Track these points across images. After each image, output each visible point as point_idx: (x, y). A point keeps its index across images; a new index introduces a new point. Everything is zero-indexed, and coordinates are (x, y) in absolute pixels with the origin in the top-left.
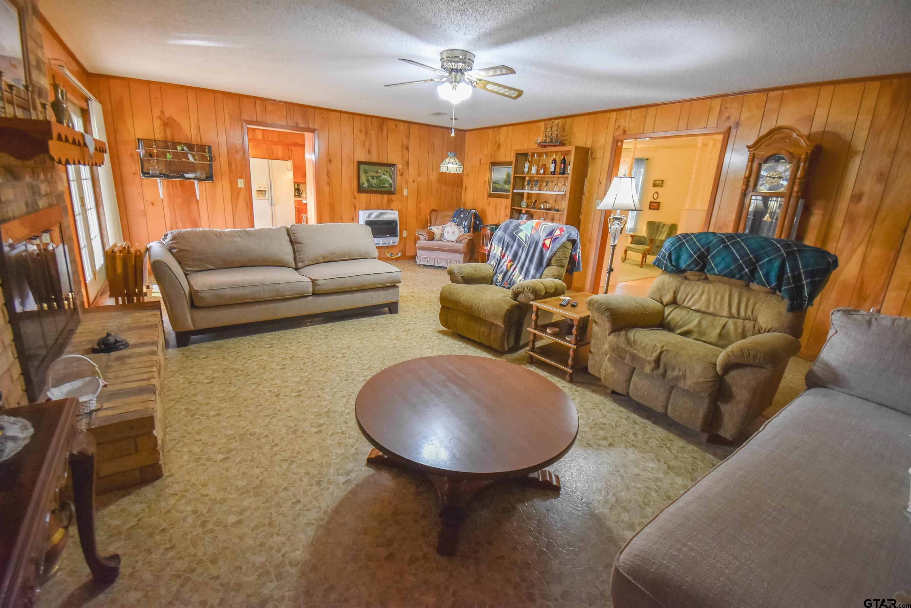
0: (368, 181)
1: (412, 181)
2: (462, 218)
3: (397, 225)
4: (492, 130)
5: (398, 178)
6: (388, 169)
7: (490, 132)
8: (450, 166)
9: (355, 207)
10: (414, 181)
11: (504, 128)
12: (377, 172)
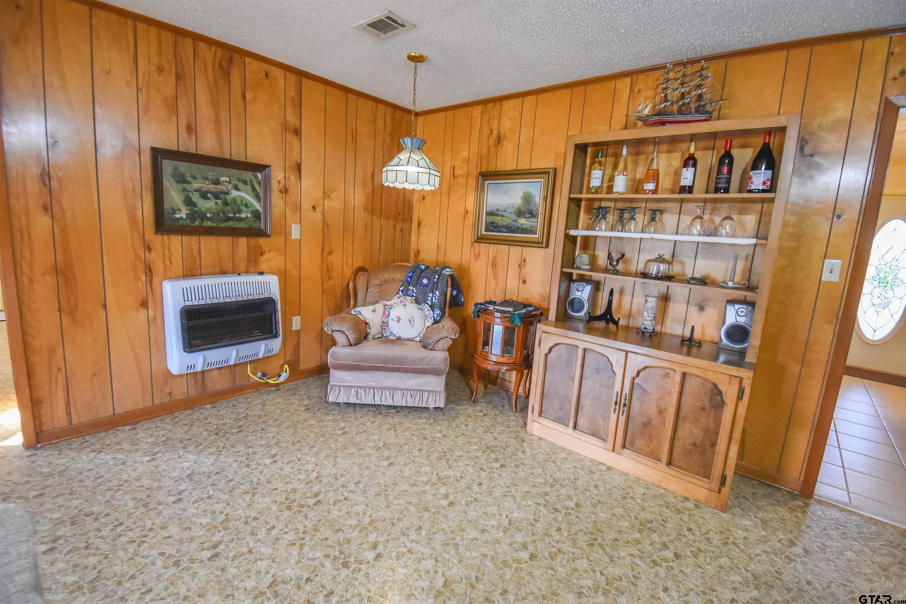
0: (189, 202)
1: (310, 206)
2: (426, 286)
3: (275, 310)
4: (479, 108)
5: (276, 200)
6: (248, 175)
7: (477, 111)
8: (412, 169)
9: (149, 271)
10: (314, 208)
11: (512, 102)
12: (217, 182)
